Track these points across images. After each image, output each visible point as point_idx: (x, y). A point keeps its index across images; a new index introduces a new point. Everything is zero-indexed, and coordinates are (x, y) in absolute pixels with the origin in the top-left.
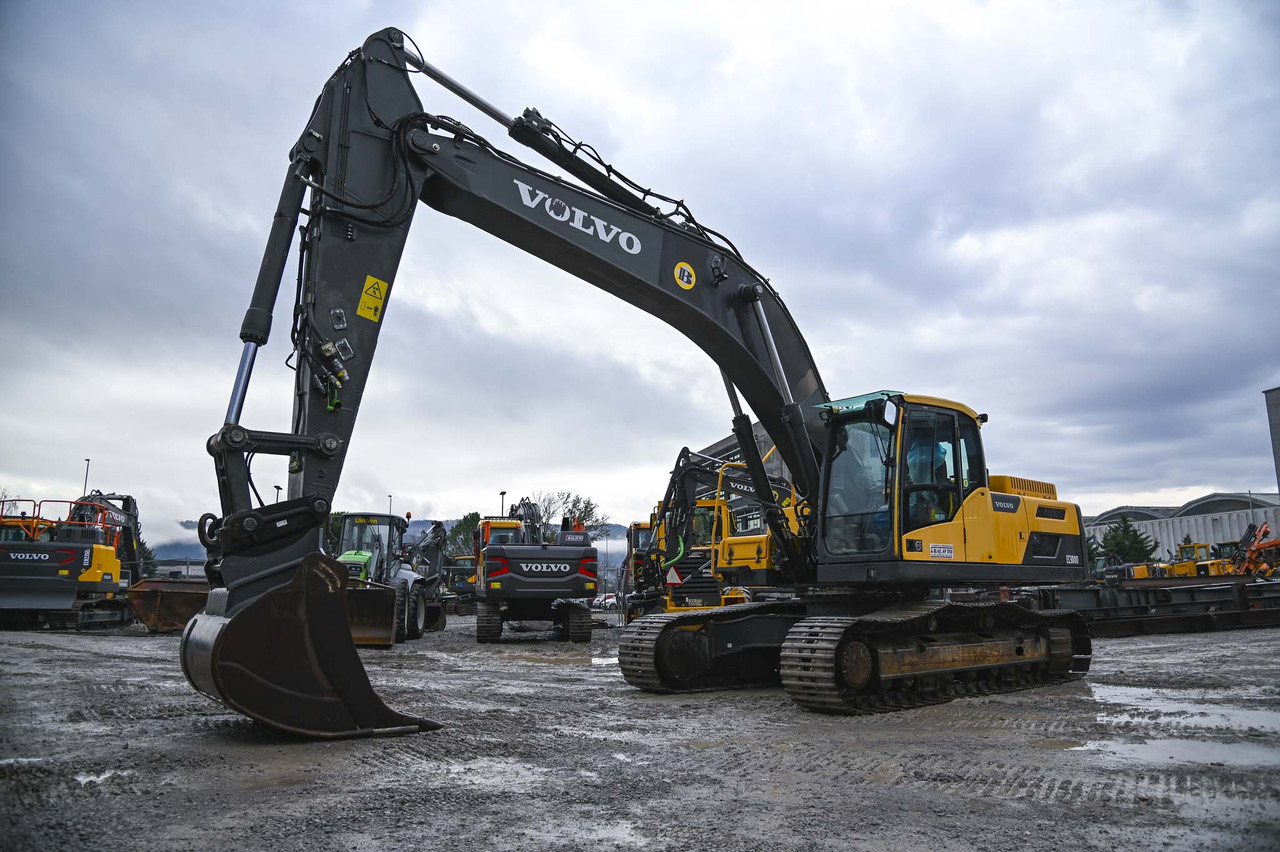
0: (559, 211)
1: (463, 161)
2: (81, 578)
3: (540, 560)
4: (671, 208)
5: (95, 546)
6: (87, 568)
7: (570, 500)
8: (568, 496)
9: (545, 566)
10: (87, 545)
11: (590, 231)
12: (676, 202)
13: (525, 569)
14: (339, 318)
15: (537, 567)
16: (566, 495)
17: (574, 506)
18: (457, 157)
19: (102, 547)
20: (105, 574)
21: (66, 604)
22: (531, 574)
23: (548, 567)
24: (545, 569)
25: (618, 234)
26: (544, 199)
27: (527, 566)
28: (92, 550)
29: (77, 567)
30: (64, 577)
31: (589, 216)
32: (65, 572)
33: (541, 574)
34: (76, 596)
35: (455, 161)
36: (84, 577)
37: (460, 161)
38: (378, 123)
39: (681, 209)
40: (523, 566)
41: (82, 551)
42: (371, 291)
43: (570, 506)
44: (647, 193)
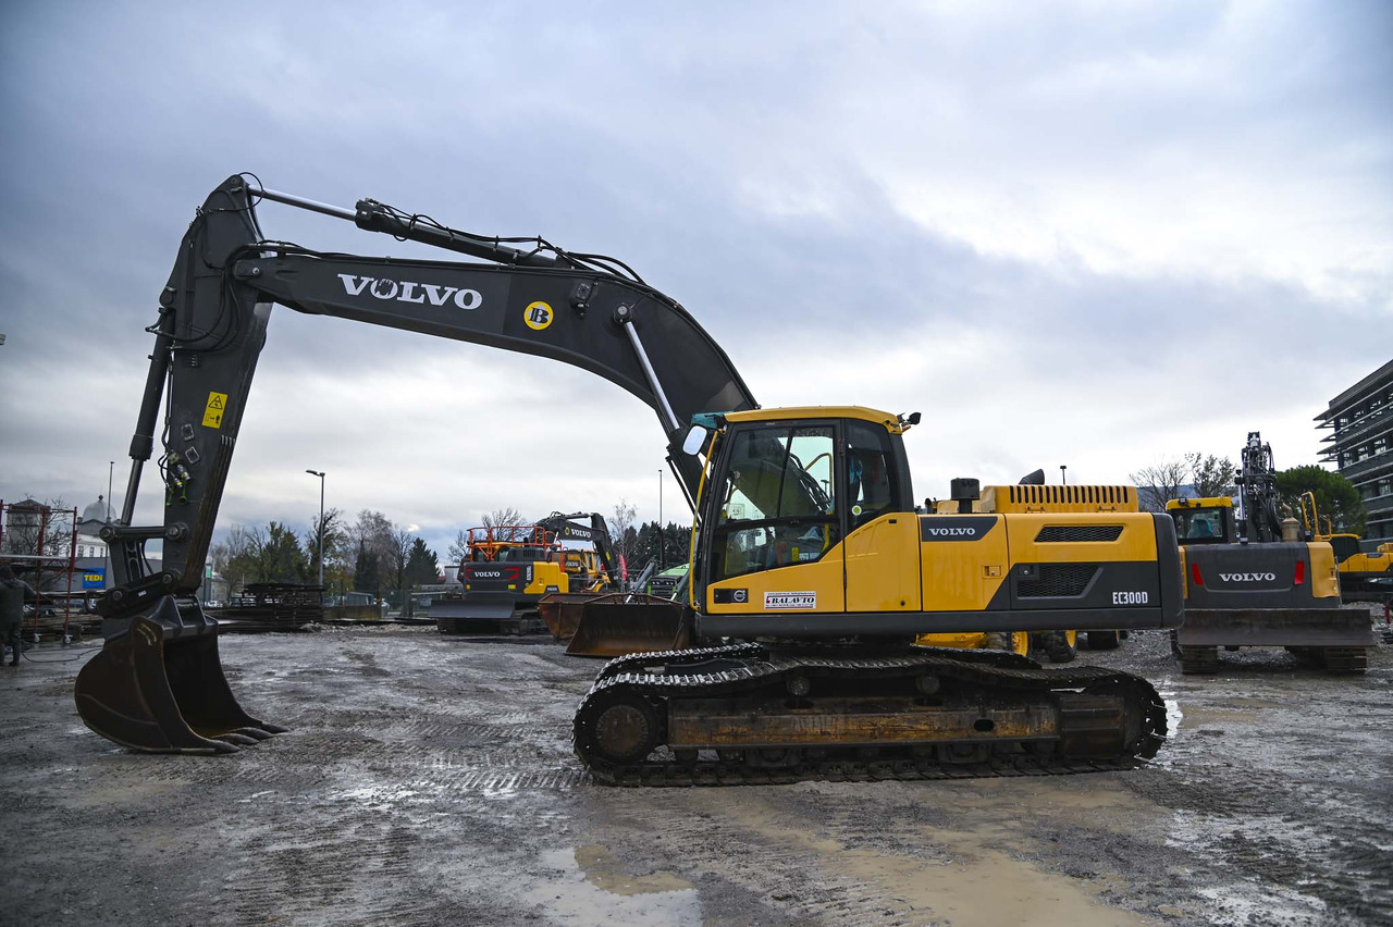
0: (385, 289)
1: (287, 274)
2: (526, 591)
4: (533, 246)
5: (535, 563)
6: (530, 582)
7: (1202, 461)
8: (1199, 458)
10: (528, 563)
11: (421, 300)
12: (534, 240)
14: (187, 431)
16: (1195, 457)
17: (1207, 468)
18: (279, 272)
19: (545, 563)
20: (548, 586)
21: (505, 614)
25: (454, 293)
26: (370, 283)
28: (533, 566)
29: (522, 583)
30: (512, 590)
31: (419, 285)
32: (512, 587)
34: (514, 607)
35: (277, 277)
36: (529, 590)
37: (283, 274)
38: (210, 267)
39: (542, 245)
41: (525, 568)
42: (213, 405)
43: (1202, 469)
44: (497, 240)
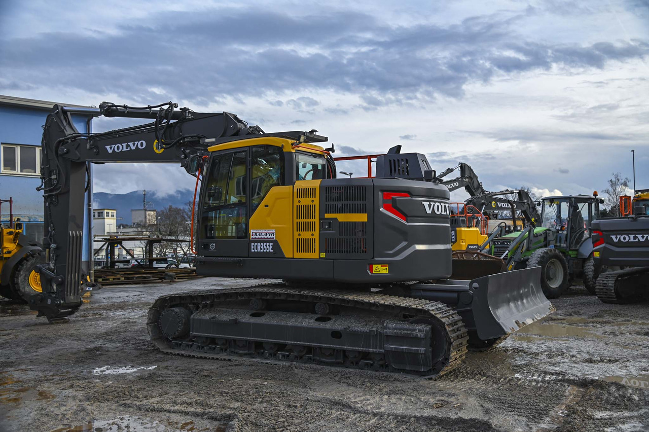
3: (628, 232)
5: (457, 229)
9: (632, 237)
13: (615, 240)
15: (624, 238)
19: (466, 229)
20: (470, 245)
22: (619, 244)
23: (635, 238)
24: (632, 240)
27: (616, 238)
33: (629, 244)
40: (613, 237)
